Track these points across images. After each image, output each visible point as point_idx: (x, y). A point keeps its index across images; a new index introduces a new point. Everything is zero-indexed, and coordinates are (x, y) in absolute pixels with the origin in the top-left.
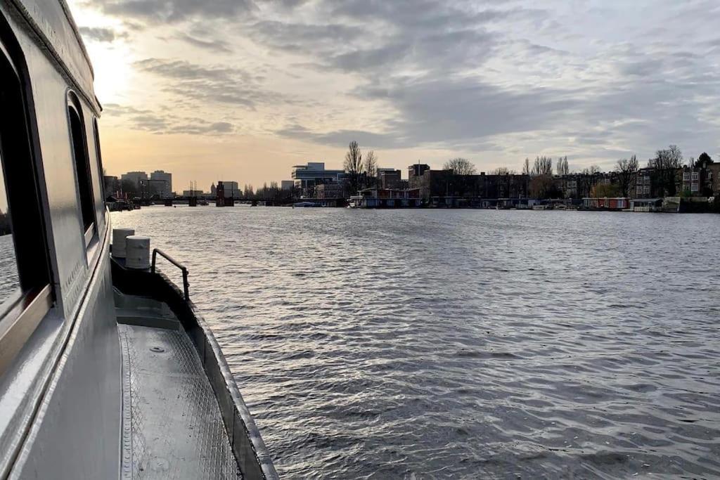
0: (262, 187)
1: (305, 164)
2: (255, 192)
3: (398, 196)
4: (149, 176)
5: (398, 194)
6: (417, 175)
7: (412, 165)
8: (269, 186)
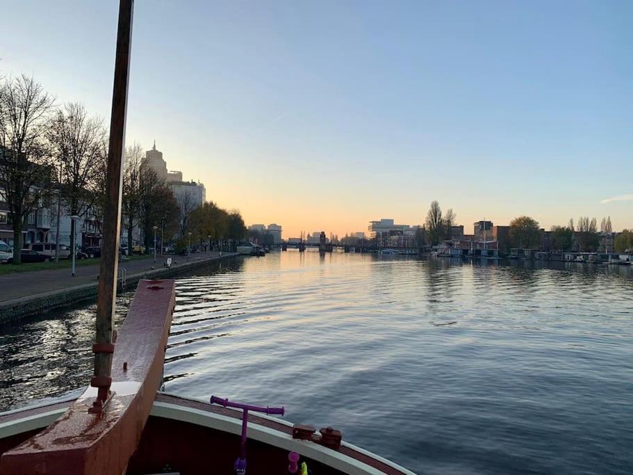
0: (344, 236)
1: (379, 220)
2: (339, 239)
3: (478, 247)
4: (267, 228)
5: (478, 245)
6: (482, 229)
7: (478, 221)
8: (349, 235)
